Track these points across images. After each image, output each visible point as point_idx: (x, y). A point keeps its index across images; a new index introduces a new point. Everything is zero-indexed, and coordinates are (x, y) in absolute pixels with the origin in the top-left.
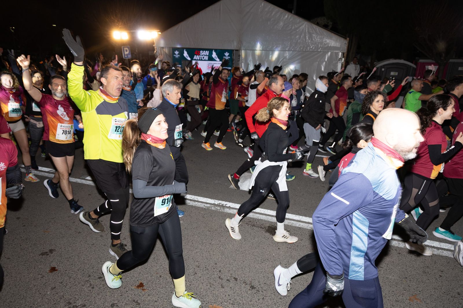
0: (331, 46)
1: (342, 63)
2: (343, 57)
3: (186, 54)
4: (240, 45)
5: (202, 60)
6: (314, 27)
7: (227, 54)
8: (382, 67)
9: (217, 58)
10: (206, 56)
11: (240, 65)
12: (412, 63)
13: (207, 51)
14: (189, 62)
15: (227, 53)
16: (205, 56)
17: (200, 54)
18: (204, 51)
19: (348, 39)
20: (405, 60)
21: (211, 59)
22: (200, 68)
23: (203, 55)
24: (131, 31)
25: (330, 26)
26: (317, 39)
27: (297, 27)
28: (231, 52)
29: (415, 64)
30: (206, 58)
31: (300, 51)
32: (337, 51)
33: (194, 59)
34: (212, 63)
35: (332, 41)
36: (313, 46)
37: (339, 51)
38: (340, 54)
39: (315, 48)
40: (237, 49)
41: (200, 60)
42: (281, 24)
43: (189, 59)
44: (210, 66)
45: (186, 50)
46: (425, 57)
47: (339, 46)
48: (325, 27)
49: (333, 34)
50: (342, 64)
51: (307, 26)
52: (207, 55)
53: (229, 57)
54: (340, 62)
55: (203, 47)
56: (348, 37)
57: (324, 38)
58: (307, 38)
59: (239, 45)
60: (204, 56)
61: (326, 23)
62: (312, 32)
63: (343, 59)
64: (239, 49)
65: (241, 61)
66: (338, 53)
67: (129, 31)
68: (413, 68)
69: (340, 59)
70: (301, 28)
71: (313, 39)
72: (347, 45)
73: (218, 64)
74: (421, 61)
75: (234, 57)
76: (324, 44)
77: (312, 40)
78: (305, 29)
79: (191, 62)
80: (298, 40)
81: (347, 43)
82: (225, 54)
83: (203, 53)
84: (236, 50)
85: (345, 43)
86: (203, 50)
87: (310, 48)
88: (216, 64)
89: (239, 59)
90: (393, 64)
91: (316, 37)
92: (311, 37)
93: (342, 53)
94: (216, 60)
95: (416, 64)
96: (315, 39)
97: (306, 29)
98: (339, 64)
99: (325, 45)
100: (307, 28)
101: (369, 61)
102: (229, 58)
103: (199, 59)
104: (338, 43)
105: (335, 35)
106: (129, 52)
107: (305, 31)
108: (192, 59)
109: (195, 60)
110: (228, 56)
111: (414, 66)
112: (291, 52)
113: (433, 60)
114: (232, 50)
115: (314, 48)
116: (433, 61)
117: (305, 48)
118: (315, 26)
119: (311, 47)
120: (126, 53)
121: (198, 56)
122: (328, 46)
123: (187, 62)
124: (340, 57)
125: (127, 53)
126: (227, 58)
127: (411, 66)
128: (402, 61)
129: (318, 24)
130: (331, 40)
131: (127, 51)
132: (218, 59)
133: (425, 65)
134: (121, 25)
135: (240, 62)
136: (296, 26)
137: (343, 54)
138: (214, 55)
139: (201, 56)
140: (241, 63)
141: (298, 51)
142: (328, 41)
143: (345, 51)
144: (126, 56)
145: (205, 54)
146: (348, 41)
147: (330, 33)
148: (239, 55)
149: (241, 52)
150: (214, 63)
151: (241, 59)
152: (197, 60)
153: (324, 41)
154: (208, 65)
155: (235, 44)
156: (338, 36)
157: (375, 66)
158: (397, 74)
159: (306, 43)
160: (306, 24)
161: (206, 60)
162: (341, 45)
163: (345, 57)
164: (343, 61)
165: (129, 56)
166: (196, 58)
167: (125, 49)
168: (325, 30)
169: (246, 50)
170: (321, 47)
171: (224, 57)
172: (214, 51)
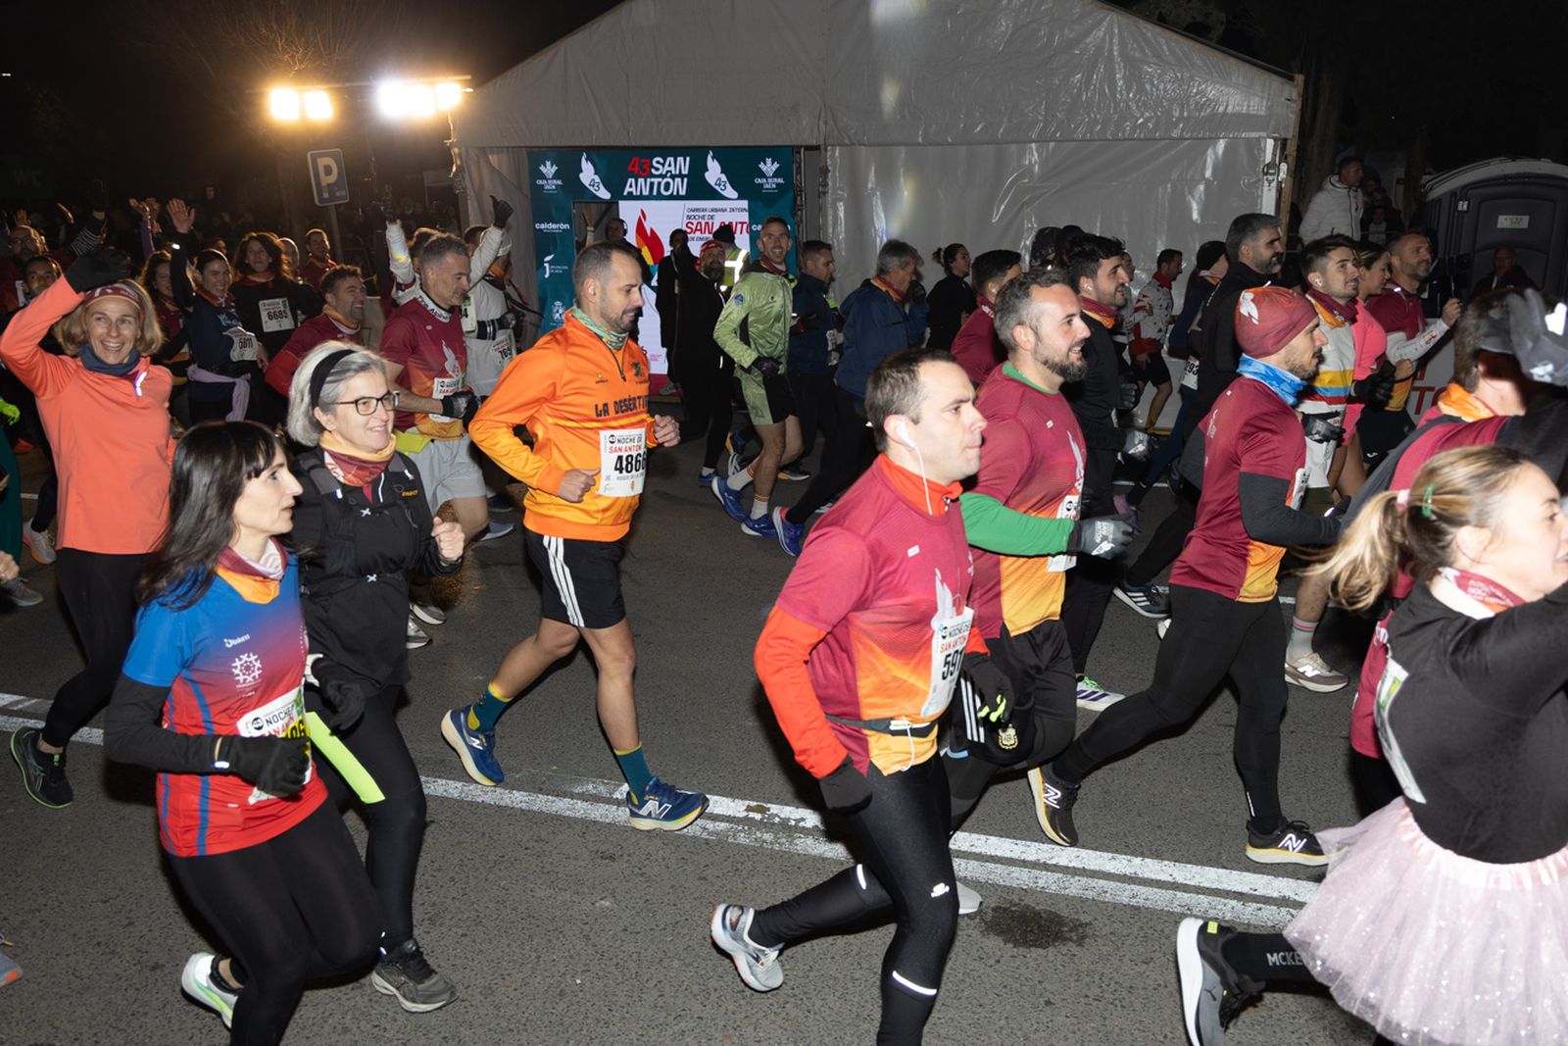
0: (1225, 113)
1: (1280, 183)
2: (1284, 158)
3: (588, 174)
4: (826, 123)
5: (660, 197)
6: (1149, 35)
7: (769, 167)
8: (1455, 195)
9: (728, 185)
10: (678, 180)
11: (830, 211)
13: (680, 159)
14: (604, 207)
15: (769, 161)
16: (673, 177)
17: (653, 171)
18: (670, 159)
19: (1300, 78)
20: (1555, 160)
21: (699, 189)
22: (652, 230)
23: (663, 176)
24: (347, 85)
25: (1220, 30)
26: (1161, 87)
27: (1071, 36)
28: (786, 155)
30: (680, 186)
31: (1092, 140)
32: (1254, 135)
33: (625, 193)
34: (704, 210)
35: (1231, 90)
36: (1147, 114)
37: (1264, 134)
38: (1270, 143)
39: (1156, 128)
40: (814, 143)
41: (650, 197)
42: (1004, 25)
43: (604, 194)
44: (695, 222)
45: (587, 160)
47: (1263, 113)
48: (1196, 31)
49: (1232, 60)
50: (1280, 191)
51: (1117, 32)
52: (681, 176)
53: (780, 181)
54: (1270, 183)
55: (662, 143)
56: (1301, 73)
57: (1192, 78)
58: (1120, 83)
59: (821, 124)
60: (670, 180)
61: (1199, 19)
62: (1137, 55)
63: (1284, 167)
64: (821, 142)
65: (834, 193)
66: (1258, 139)
67: (339, 85)
69: (1269, 166)
70: (1088, 41)
71: (1148, 87)
72: (1296, 107)
73: (733, 210)
75: (802, 180)
76: (1197, 103)
77: (1141, 90)
78: (1107, 46)
79: (611, 206)
80: (1080, 94)
81: (1294, 96)
82: (762, 166)
83: (667, 168)
84: (808, 148)
85: (1286, 94)
86: (666, 151)
87: (1135, 127)
88: (724, 210)
89: (826, 185)
90: (1506, 180)
91: (1160, 76)
92: (1135, 78)
93: (1275, 139)
94: (724, 193)
96: (1153, 85)
97: (1111, 41)
98: (1266, 189)
99: (1200, 107)
100: (1116, 40)
101: (1399, 172)
102: (777, 184)
103: (646, 193)
104: (1257, 99)
105: (1241, 63)
106: (339, 173)
107: (1111, 51)
108: (618, 194)
109: (631, 197)
110: (776, 175)
112: (1052, 144)
114: (795, 149)
115: (1150, 125)
117: (1112, 128)
118: (1150, 30)
119: (1141, 121)
120: (327, 180)
121: (641, 181)
122: (1214, 115)
123: (593, 210)
124: (1268, 158)
125: (333, 178)
126: (770, 184)
128: (1545, 167)
129: (1162, 21)
130: (1227, 85)
131: (328, 170)
132: (730, 192)
134: (301, 62)
135: (830, 197)
136: (1066, 31)
137: (1282, 144)
138: (714, 173)
139: (656, 181)
140: (835, 202)
141: (1083, 140)
142: (1212, 92)
143: (1291, 132)
144: (326, 195)
145: (672, 168)
146: (1301, 89)
147: (1220, 55)
148: (821, 169)
149: (829, 153)
150: (717, 210)
151: (830, 183)
152: (641, 197)
153: (1196, 94)
154: (689, 217)
155: (804, 123)
156: (1255, 69)
157: (1427, 193)
158: (1524, 222)
159: (1117, 105)
160: (1111, 24)
161: (678, 197)
162: (1269, 108)
163: (1290, 159)
164: (1283, 175)
165: (338, 194)
166: (633, 190)
167: (322, 162)
168: (1198, 46)
169: (854, 144)
170: (1181, 118)
171: (759, 181)
172: (713, 158)
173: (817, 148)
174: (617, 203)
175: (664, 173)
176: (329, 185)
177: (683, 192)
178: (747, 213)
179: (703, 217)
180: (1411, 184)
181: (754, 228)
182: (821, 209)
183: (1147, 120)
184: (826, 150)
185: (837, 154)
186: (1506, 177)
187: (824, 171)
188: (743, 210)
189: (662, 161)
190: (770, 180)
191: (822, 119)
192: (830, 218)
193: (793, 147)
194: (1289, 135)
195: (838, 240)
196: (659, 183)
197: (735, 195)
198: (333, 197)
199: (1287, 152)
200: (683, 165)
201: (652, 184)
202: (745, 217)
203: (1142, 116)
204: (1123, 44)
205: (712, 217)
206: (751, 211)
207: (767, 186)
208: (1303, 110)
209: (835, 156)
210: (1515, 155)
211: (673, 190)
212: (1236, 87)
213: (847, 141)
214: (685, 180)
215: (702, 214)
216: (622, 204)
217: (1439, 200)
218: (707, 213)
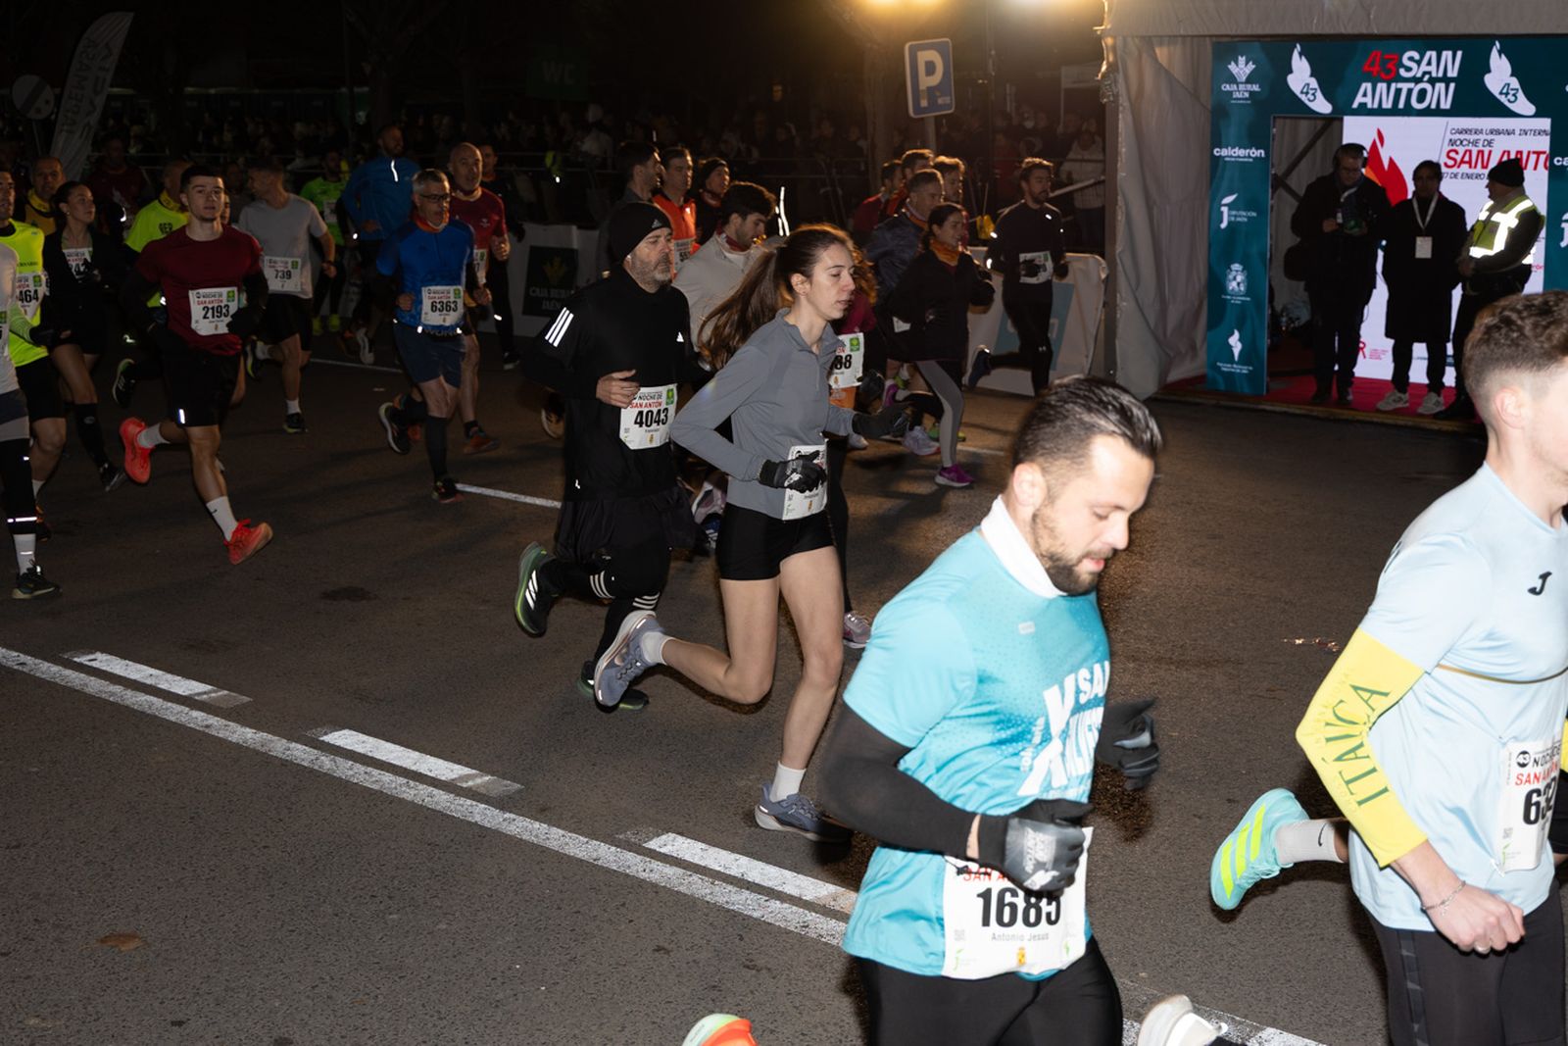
3: (1300, 76)
5: (1409, 111)
9: (1521, 95)
10: (1440, 86)
13: (1447, 54)
14: (1320, 124)
16: (1433, 81)
17: (1402, 72)
18: (1431, 54)
21: (1473, 99)
22: (1391, 161)
23: (1417, 80)
30: (1442, 96)
33: (1355, 105)
34: (1476, 132)
41: (1394, 112)
43: (1322, 106)
44: (1462, 150)
45: (1301, 54)
52: (1446, 80)
55: (1420, 30)
60: (1428, 87)
73: (1525, 133)
79: (1333, 122)
83: (1424, 67)
86: (1426, 42)
88: (1509, 133)
94: (1512, 107)
103: (1387, 105)
106: (944, 74)
108: (1343, 106)
109: (1363, 110)
120: (927, 82)
121: (1382, 86)
123: (1305, 128)
125: (936, 79)
131: (930, 68)
132: (1523, 105)
138: (1499, 75)
139: (1405, 86)
144: (924, 103)
145: (1433, 68)
150: (1498, 132)
152: (1380, 112)
154: (1452, 142)
161: (1438, 112)
165: (940, 101)
166: (1368, 100)
167: (925, 56)
172: (1500, 52)
174: (1342, 120)
175: (1419, 75)
176: (930, 89)
177: (1446, 105)
178: (1548, 137)
179: (1475, 143)
181: (1557, 160)
188: (1540, 133)
189: (1417, 56)
196: (1410, 91)
197: (1531, 109)
198: (933, 105)
200: (1451, 63)
201: (1398, 92)
202: (1544, 144)
205: (1490, 143)
206: (1555, 134)
211: (1430, 100)
214: (1452, 86)
215: (1472, 137)
216: (1348, 121)
218: (1482, 137)
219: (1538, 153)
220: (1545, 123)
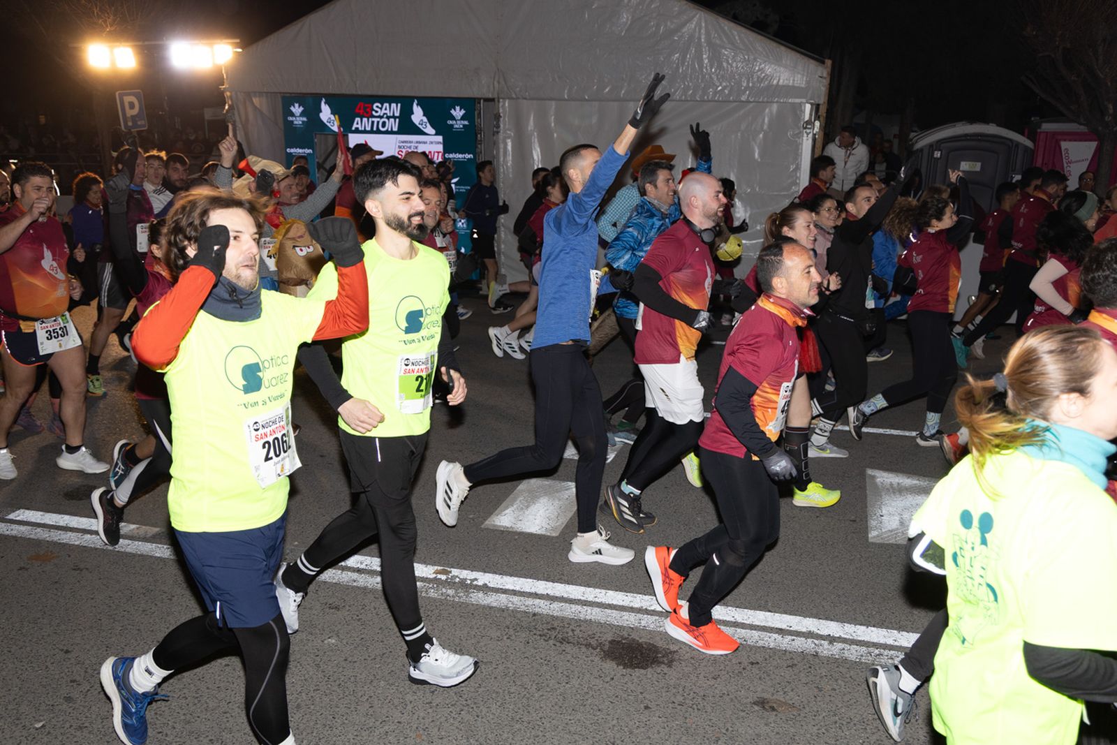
0: (777, 85)
1: (814, 135)
2: (818, 117)
3: (326, 114)
4: (499, 82)
5: (378, 132)
6: (726, 28)
7: (458, 113)
8: (932, 147)
9: (428, 125)
10: (392, 120)
11: (502, 146)
12: (1022, 134)
13: (394, 105)
14: (338, 137)
15: (458, 108)
16: (388, 118)
17: (374, 113)
18: (386, 105)
19: (829, 62)
20: (998, 125)
21: (407, 127)
23: (381, 117)
24: (146, 43)
25: (775, 27)
26: (734, 65)
27: (672, 27)
28: (470, 104)
29: (1028, 138)
30: (393, 125)
31: (687, 101)
32: (798, 101)
33: (353, 129)
34: (411, 142)
35: (782, 69)
36: (724, 84)
37: (804, 100)
38: (808, 107)
39: (730, 94)
40: (490, 96)
41: (372, 132)
42: (625, 17)
44: (404, 151)
45: (325, 103)
46: (1058, 116)
47: (803, 86)
48: (759, 26)
49: (783, 48)
50: (814, 140)
51: (703, 25)
52: (394, 117)
53: (466, 123)
54: (808, 134)
55: (380, 93)
56: (829, 58)
57: (755, 59)
58: (706, 61)
59: (496, 83)
60: (386, 120)
61: (761, 18)
62: (718, 42)
63: (817, 124)
64: (496, 96)
65: (505, 132)
66: (800, 104)
67: (140, 43)
68: (1026, 147)
69: (807, 123)
70: (684, 30)
71: (725, 64)
72: (826, 82)
73: (432, 143)
74: (1047, 127)
75: (481, 122)
76: (758, 77)
77: (720, 67)
78: (697, 35)
79: (343, 137)
80: (678, 68)
81: (825, 75)
82: (452, 111)
83: (383, 111)
84: (487, 100)
85: (819, 73)
86: (383, 99)
87: (715, 93)
88: (425, 143)
89: (498, 127)
90: (966, 137)
91: (734, 57)
92: (716, 58)
93: (812, 104)
94: (425, 130)
95: (1033, 136)
96: (728, 63)
97: (700, 31)
98: (805, 138)
99: (761, 80)
100: (703, 31)
101: (896, 130)
102: (464, 125)
103: (368, 129)
104: (799, 76)
105: (789, 50)
106: (140, 108)
107: (699, 39)
108: (347, 126)
109: (357, 131)
110: (463, 118)
111: (1029, 143)
113: (1081, 124)
114: (477, 101)
115: (726, 91)
116: (1083, 129)
117: (700, 92)
118: (727, 25)
119: (720, 88)
120: (131, 113)
121: (365, 120)
122: (770, 86)
123: (331, 140)
124: (807, 118)
125: (135, 111)
126: (459, 125)
127: (1018, 144)
128: (992, 129)
129: (735, 19)
130: (779, 65)
131: (132, 106)
132: (430, 130)
133: (1060, 140)
134: (111, 25)
135: (501, 136)
136: (669, 23)
137: (818, 106)
138: (418, 116)
139: (376, 120)
140: (505, 139)
141: (679, 101)
142: (769, 69)
143: (822, 100)
144: (130, 124)
145: (388, 112)
146: (829, 70)
147: (775, 44)
148: (495, 115)
149: (501, 104)
150: (420, 143)
151: (502, 126)
152: (365, 132)
153: (759, 70)
154: (400, 147)
155: (483, 82)
156: (798, 55)
157: (913, 145)
158: (977, 167)
159: (704, 77)
160: (700, 19)
161: (392, 132)
162: (808, 82)
163: (821, 119)
164: (816, 129)
165: (139, 123)
166: (359, 126)
167: (127, 99)
168: (759, 37)
169: (518, 98)
170: (747, 88)
171: (450, 122)
172: (417, 105)
173: (492, 100)
174: (347, 135)
175: (382, 115)
176: (132, 116)
177: (395, 129)
178: (442, 145)
179: (410, 147)
180: (904, 138)
181: (447, 156)
182: (495, 143)
183: (724, 88)
184: (499, 101)
185: (507, 105)
186: (966, 135)
187: (498, 117)
188: (439, 143)
189: (380, 106)
190: (458, 122)
191: (497, 79)
192: (501, 150)
193: (475, 99)
194: (821, 102)
195: (507, 166)
196: (378, 122)
197: (433, 132)
198: (135, 125)
199: (820, 114)
200: (396, 109)
201: (373, 122)
202: (440, 148)
203: (721, 85)
204: (708, 34)
205: (416, 148)
206: (445, 144)
207: (456, 126)
208: (831, 84)
209: (505, 106)
210: (972, 120)
211: (388, 127)
212: (786, 67)
213: (514, 96)
214: (397, 120)
215: (409, 145)
216: (351, 136)
217: (921, 150)
218: (413, 145)
219: (438, 152)
220: (440, 138)
